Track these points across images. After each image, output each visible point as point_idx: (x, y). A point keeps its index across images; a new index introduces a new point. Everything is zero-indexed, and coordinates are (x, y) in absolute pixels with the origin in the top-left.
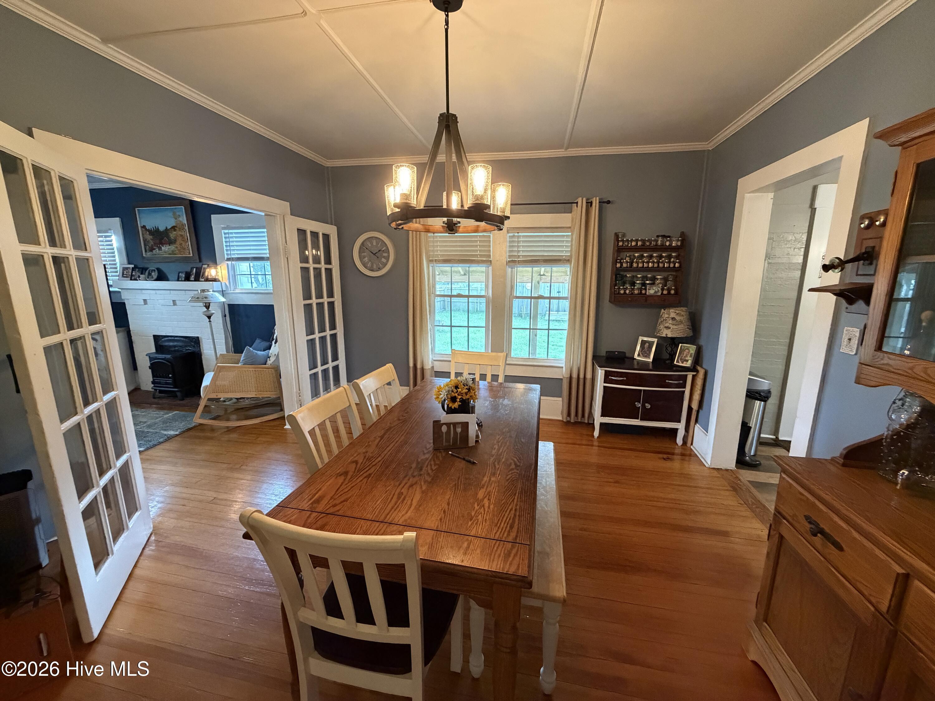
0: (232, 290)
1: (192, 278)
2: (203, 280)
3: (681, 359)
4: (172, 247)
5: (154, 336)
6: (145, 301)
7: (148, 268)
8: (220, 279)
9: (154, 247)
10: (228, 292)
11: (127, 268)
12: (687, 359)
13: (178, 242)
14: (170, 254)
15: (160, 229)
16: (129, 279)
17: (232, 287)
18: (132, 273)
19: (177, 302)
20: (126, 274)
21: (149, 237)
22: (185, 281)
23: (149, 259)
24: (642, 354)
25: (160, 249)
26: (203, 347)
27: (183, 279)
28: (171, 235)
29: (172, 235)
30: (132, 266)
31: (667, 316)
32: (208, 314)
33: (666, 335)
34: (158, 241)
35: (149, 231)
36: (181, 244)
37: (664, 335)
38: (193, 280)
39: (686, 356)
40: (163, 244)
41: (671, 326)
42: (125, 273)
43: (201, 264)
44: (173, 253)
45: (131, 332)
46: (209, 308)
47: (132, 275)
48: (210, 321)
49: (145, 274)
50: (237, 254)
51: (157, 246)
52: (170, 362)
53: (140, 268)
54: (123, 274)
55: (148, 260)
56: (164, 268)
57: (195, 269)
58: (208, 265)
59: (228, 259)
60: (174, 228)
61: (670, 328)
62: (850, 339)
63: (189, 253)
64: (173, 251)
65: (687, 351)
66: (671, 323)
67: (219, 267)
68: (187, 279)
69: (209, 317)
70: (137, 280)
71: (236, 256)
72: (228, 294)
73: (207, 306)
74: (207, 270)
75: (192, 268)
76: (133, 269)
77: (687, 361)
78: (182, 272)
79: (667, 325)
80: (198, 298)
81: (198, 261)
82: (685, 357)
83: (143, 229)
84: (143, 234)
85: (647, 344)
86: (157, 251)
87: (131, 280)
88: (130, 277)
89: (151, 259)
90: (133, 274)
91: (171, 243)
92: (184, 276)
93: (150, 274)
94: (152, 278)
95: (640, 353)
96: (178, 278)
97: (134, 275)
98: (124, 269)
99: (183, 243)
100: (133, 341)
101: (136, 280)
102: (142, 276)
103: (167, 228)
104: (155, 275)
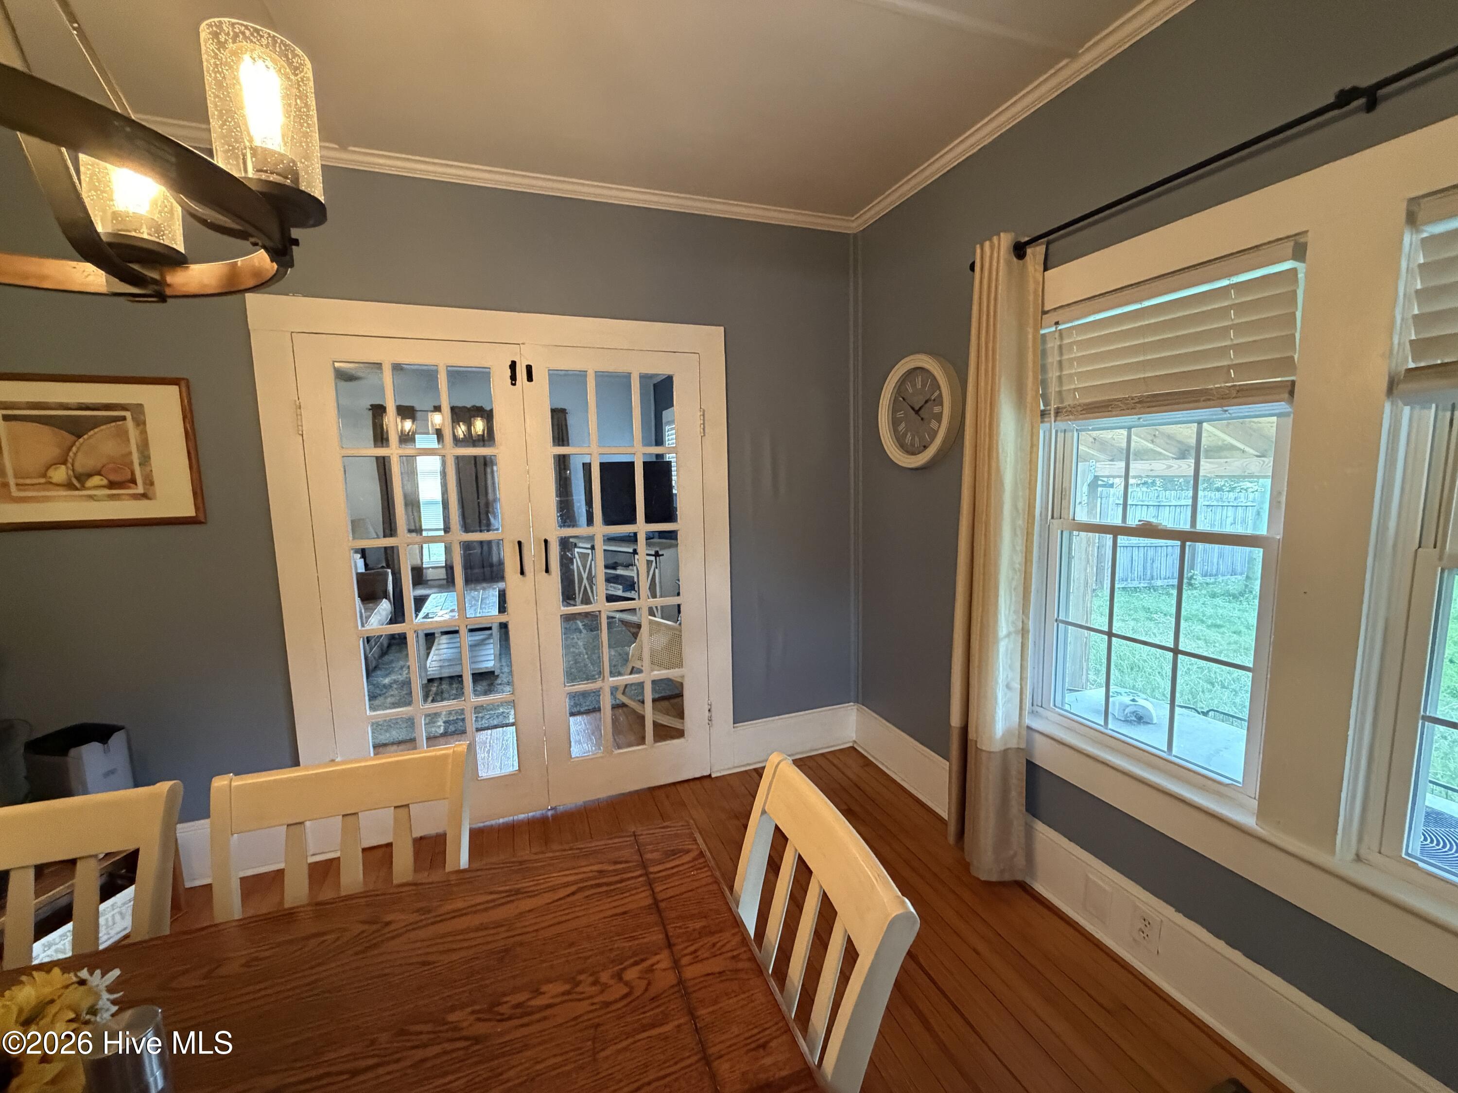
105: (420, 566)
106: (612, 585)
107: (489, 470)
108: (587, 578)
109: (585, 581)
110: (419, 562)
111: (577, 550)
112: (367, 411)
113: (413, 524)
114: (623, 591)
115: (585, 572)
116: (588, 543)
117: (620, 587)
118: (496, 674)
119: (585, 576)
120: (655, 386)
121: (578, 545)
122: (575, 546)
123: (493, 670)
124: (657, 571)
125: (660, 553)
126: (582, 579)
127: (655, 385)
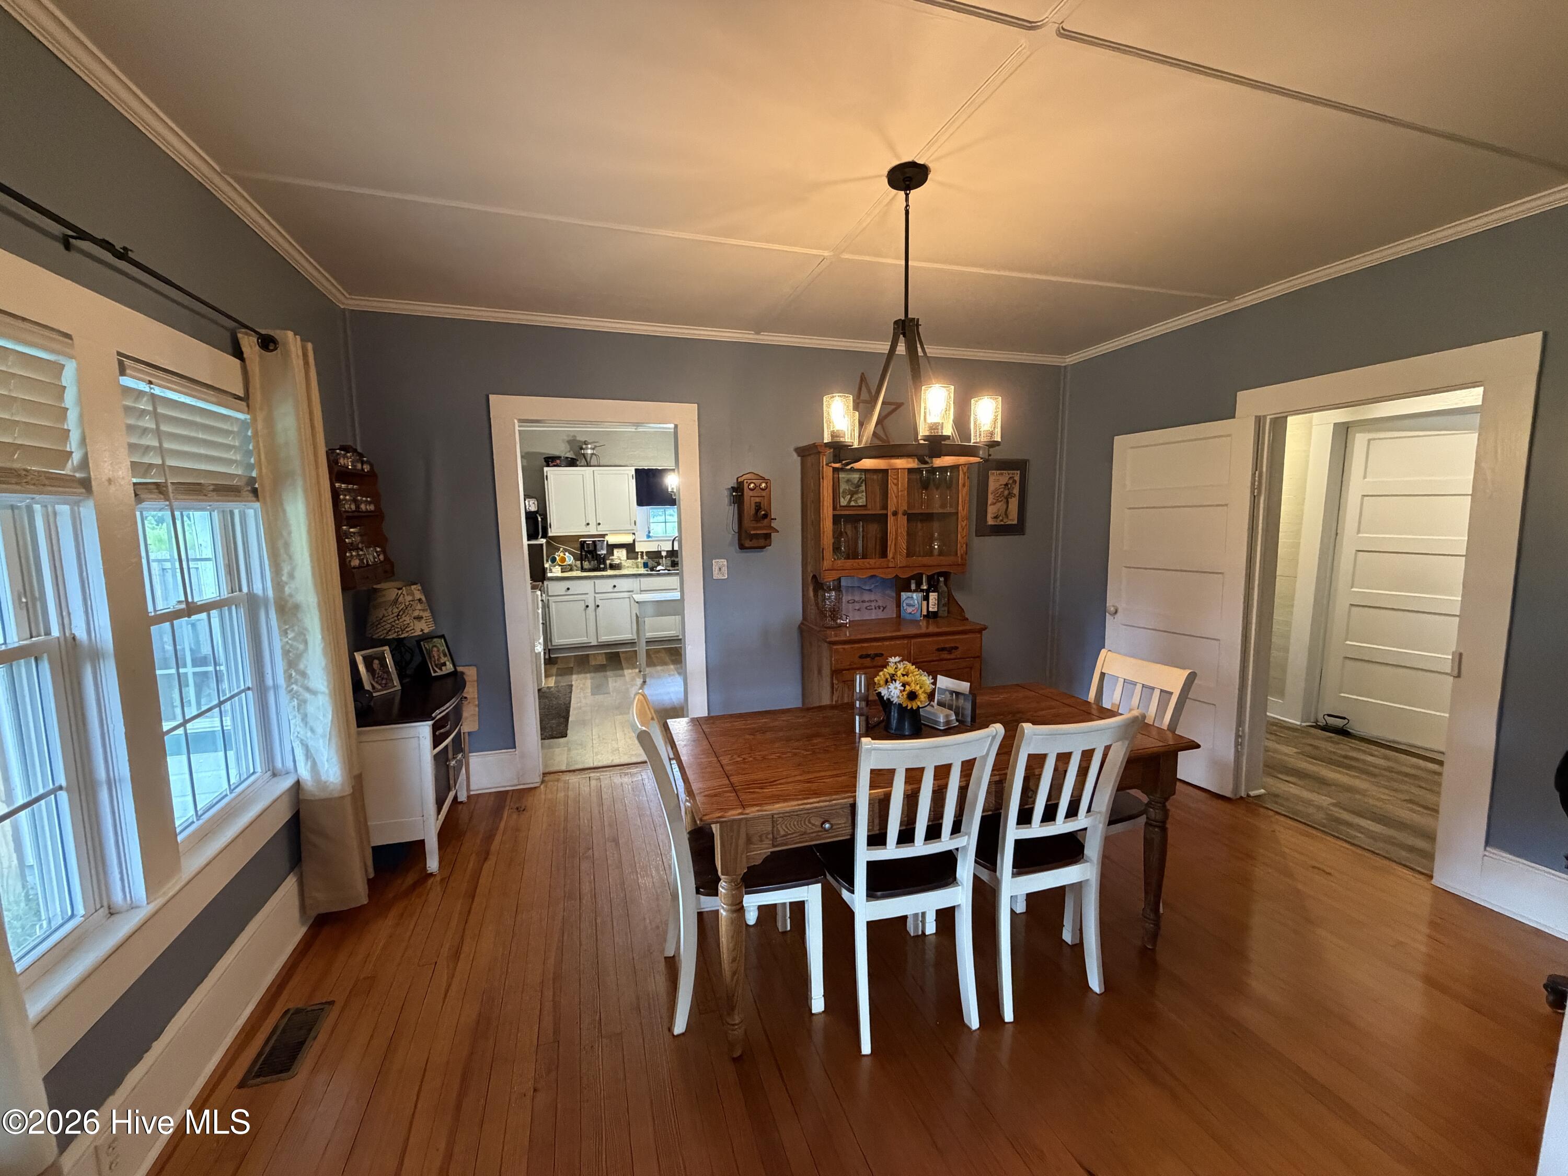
3: (436, 666)
12: (442, 661)
24: (377, 682)
31: (410, 598)
33: (422, 630)
37: (418, 633)
39: (439, 658)
41: (422, 614)
61: (422, 618)
62: (720, 569)
65: (435, 649)
66: (420, 608)
77: (444, 664)
79: (416, 613)
82: (438, 660)
85: (376, 662)
95: (373, 683)
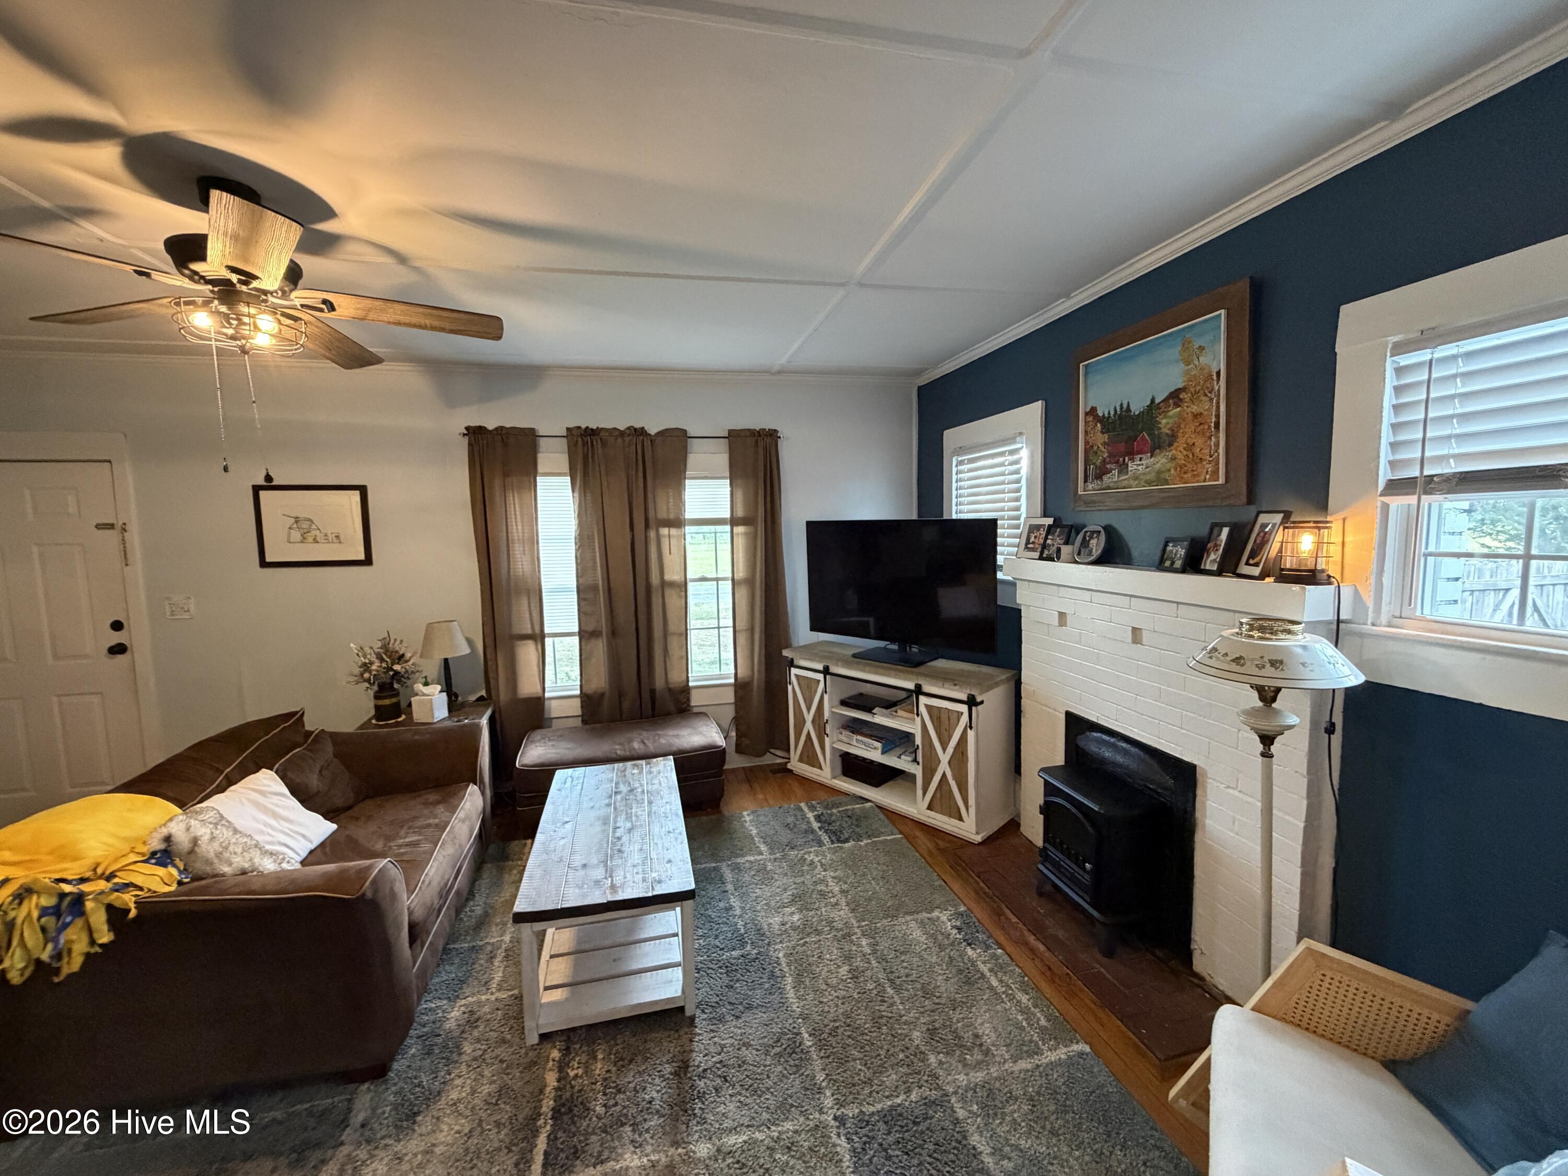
0: (1384, 619)
1: (1211, 561)
2: (1256, 571)
4: (1160, 461)
5: (1069, 715)
6: (1062, 615)
7: (1085, 526)
8: (1333, 571)
9: (1108, 466)
10: (1368, 628)
11: (1038, 527)
13: (1181, 443)
14: (1149, 483)
15: (1133, 408)
16: (1037, 555)
17: (1384, 609)
18: (1046, 538)
19: (1144, 633)
20: (1033, 543)
21: (1100, 438)
22: (1183, 571)
23: (1089, 502)
25: (1123, 468)
26: (1204, 804)
27: (1178, 564)
28: (1164, 421)
29: (1165, 423)
30: (1050, 521)
32: (1267, 726)
34: (1122, 447)
35: (1104, 421)
36: (1190, 447)
38: (1215, 568)
40: (1131, 454)
42: (1032, 539)
43: (1253, 509)
44: (1160, 478)
45: (1023, 686)
46: (1274, 699)
47: (1044, 546)
48: (1267, 755)
49: (1073, 544)
50: (1459, 457)
51: (1117, 462)
52: (1093, 824)
53: (1066, 526)
54: (1028, 542)
55: (1087, 503)
56: (1124, 524)
57: (1225, 531)
58: (1287, 515)
59: (1396, 487)
60: (1175, 397)
63: (1216, 472)
64: (1159, 472)
67: (1336, 521)
68: (1193, 565)
69: (1267, 740)
70: (1054, 560)
71: (1453, 467)
72: (1362, 635)
73: (1268, 696)
74: (1279, 537)
75: (1216, 527)
76: (1050, 530)
78: (1176, 541)
80: (1238, 660)
81: (1244, 500)
83: (1090, 419)
84: (1086, 432)
86: (1112, 478)
87: (1041, 558)
88: (1039, 550)
89: (1094, 502)
90: (1049, 542)
91: (1159, 447)
92: (1182, 552)
93: (1085, 543)
94: (1090, 554)
96: (1162, 560)
97: (1049, 545)
98: (1033, 529)
99: (1199, 442)
100: (1022, 709)
101: (1050, 559)
102: (1066, 550)
103: (1153, 401)
104: (1097, 546)
105: (540, 694)
106: (860, 738)
107: (652, 534)
108: (813, 721)
109: (809, 726)
110: (538, 689)
111: (794, 671)
112: (461, 437)
113: (529, 626)
114: (883, 753)
115: (809, 709)
116: (820, 662)
117: (879, 745)
118: (688, 1013)
119: (809, 717)
120: (923, 391)
121: (796, 662)
122: (791, 664)
123: (681, 1004)
124: (971, 734)
125: (979, 699)
126: (804, 722)
127: (920, 388)
